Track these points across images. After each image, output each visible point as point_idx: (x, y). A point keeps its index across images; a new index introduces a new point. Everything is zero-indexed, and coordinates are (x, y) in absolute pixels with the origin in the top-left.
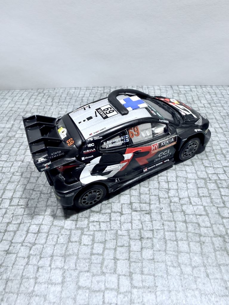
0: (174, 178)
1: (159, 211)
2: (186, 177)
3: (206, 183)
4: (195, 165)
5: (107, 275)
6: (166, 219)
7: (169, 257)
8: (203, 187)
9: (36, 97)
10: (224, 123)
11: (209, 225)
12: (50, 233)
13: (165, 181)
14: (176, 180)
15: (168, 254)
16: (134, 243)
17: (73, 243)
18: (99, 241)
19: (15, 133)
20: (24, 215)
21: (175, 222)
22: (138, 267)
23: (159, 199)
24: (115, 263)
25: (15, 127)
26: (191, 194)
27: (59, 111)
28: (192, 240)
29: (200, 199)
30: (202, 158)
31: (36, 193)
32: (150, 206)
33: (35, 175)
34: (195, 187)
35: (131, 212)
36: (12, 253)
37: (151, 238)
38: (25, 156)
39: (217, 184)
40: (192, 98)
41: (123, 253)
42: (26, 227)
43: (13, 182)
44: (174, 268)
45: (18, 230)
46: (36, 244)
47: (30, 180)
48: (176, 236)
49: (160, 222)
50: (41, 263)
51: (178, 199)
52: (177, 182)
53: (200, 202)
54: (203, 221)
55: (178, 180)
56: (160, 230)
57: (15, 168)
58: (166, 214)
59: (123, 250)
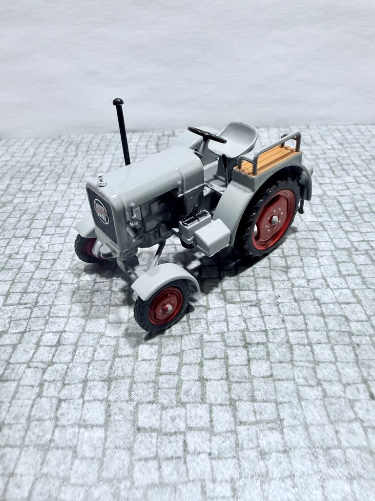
0: (294, 250)
1: (274, 300)
2: (315, 247)
3: (350, 255)
4: (328, 230)
5: (188, 406)
6: (287, 312)
7: (300, 371)
8: (347, 262)
9: (47, 145)
10: (368, 169)
11: (364, 317)
12: (79, 344)
13: (279, 255)
14: (298, 253)
15: (297, 367)
16: (234, 352)
17: (124, 358)
18: (171, 353)
19: (12, 197)
20: (30, 318)
21: (304, 316)
22: (246, 390)
23: (272, 283)
24: (203, 386)
25: (13, 188)
26: (327, 272)
27: (89, 164)
28: (337, 342)
29: (342, 280)
30: (339, 220)
31: (53, 284)
32: (257, 294)
33: (50, 257)
34: (332, 262)
35: (224, 304)
36: (11, 381)
37: (263, 344)
38: (31, 230)
39: (369, 255)
40: (312, 138)
41: (215, 369)
42: (35, 336)
43: (10, 269)
44: (311, 388)
45: (20, 343)
46: (54, 363)
47: (40, 265)
48: (307, 337)
49: (277, 317)
50: (64, 393)
51: (306, 281)
52: (301, 256)
53: (344, 284)
54: (354, 312)
55: (301, 252)
56: (278, 329)
57: (13, 249)
58: (287, 305)
59: (215, 364)
